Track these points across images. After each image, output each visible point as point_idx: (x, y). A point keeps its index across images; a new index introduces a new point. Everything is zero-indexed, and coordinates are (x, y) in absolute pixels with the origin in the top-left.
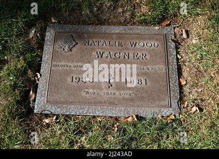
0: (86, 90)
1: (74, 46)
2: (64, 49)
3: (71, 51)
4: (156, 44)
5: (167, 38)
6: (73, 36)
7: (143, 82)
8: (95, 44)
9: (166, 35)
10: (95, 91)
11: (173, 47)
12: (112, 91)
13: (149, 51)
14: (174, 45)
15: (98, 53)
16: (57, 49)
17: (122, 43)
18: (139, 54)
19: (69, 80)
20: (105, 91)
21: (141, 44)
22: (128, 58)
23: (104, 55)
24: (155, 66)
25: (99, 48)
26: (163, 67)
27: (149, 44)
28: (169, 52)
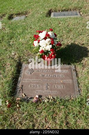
0: (37, 91)
2: (28, 74)
4: (67, 71)
7: (62, 87)
10: (41, 91)
11: (75, 72)
12: (48, 91)
13: (64, 74)
16: (25, 74)
17: (53, 71)
18: (60, 75)
19: (30, 86)
20: (45, 91)
21: (61, 71)
22: (55, 77)
23: (45, 76)
24: (67, 80)
25: (43, 73)
26: (71, 80)
27: (64, 71)
28: (73, 74)
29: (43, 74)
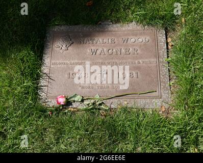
0: (82, 85)
2: (61, 48)
4: (147, 39)
5: (157, 33)
8: (90, 42)
10: (90, 85)
11: (164, 41)
12: (106, 85)
13: (140, 46)
15: (93, 50)
16: (55, 49)
17: (115, 40)
18: (131, 50)
19: (67, 76)
20: (100, 85)
21: (133, 40)
22: (121, 54)
23: (98, 52)
24: (147, 60)
26: (153, 60)
27: (140, 40)
28: (159, 45)
29: (92, 48)
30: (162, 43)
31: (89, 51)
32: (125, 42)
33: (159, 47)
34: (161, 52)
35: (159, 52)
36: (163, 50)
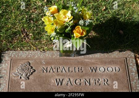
1: (32, 73)
2: (21, 78)
3: (29, 79)
4: (117, 69)
5: (128, 61)
6: (30, 63)
8: (54, 70)
9: (126, 58)
11: (135, 71)
13: (110, 76)
14: (136, 69)
15: (58, 80)
16: (13, 78)
17: (83, 69)
18: (101, 80)
21: (102, 69)
22: (90, 85)
23: (64, 83)
25: (58, 75)
27: (110, 69)
28: (130, 75)
29: (58, 78)
30: (134, 74)
31: (53, 81)
32: (94, 71)
33: (131, 78)
34: (134, 83)
35: (131, 83)
36: (135, 81)
